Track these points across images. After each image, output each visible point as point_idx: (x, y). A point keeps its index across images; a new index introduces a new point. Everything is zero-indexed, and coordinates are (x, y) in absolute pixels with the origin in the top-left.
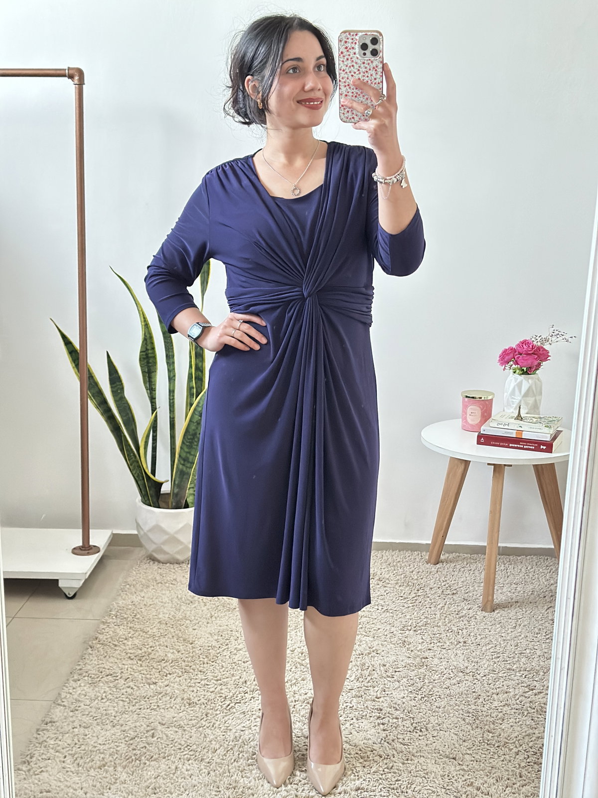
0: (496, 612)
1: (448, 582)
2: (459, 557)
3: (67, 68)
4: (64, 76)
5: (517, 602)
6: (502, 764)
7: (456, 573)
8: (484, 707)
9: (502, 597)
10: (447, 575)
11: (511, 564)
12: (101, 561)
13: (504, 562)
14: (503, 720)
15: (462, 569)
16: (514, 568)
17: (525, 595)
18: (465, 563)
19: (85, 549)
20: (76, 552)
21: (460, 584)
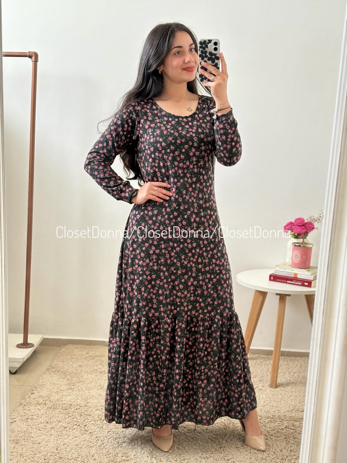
0: (279, 388)
3: (28, 52)
4: (26, 56)
5: (293, 383)
7: (257, 366)
9: (284, 380)
11: (291, 362)
12: (35, 353)
13: (287, 360)
15: (260, 364)
16: (293, 364)
17: (299, 379)
18: (263, 360)
19: (25, 344)
20: (19, 346)
21: (259, 372)
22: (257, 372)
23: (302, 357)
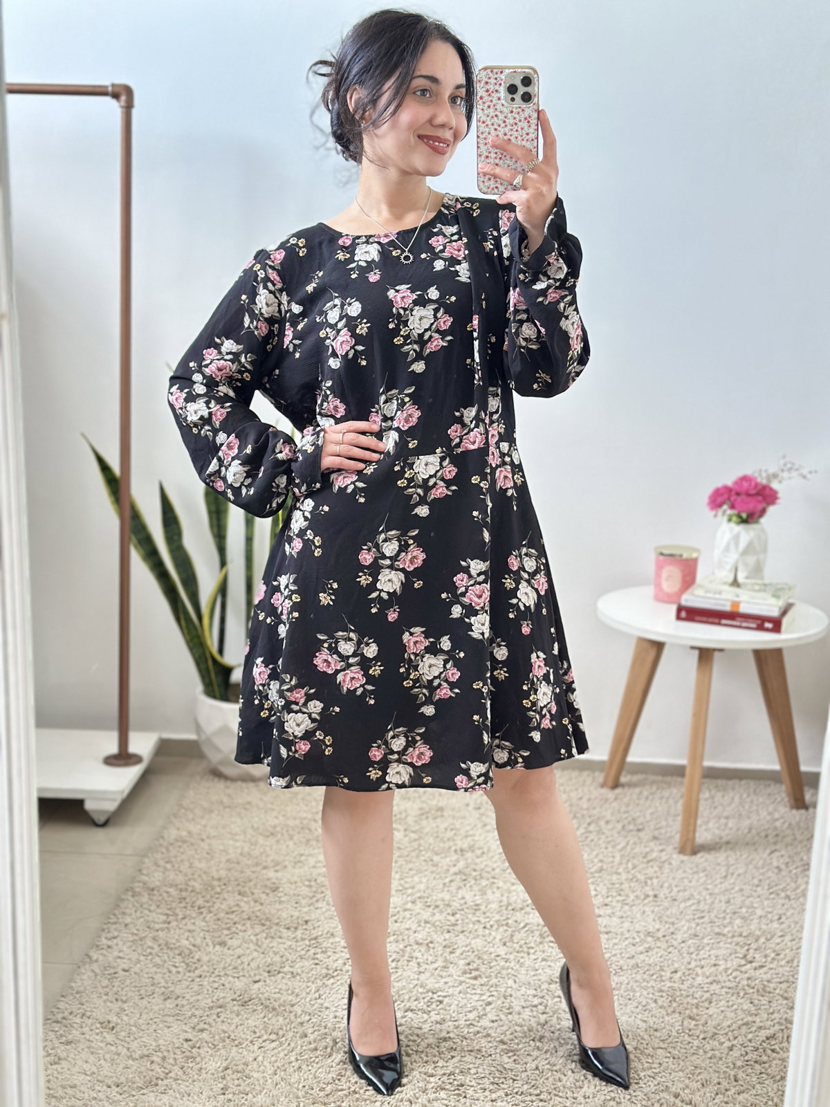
0: (699, 855)
1: (631, 813)
2: (645, 779)
3: (110, 84)
4: (106, 94)
5: (728, 843)
6: (710, 1063)
7: (642, 801)
8: (682, 984)
9: (707, 835)
10: (630, 804)
11: (719, 790)
12: (144, 776)
14: (711, 1003)
15: (651, 797)
16: (723, 796)
17: (740, 833)
18: (654, 788)
19: (122, 758)
20: (111, 761)
21: (648, 817)
22: (644, 816)
23: (741, 779)
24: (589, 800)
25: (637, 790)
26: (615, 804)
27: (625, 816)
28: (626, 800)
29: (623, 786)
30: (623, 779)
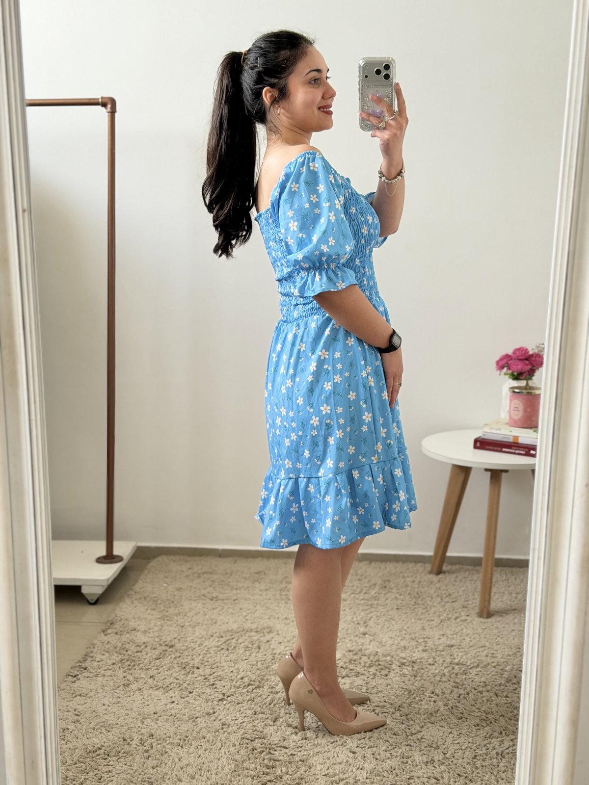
0: (493, 618)
1: (449, 590)
2: (461, 568)
5: (515, 610)
9: (501, 605)
10: (448, 584)
11: (513, 575)
13: (506, 573)
16: (516, 579)
21: (461, 593)
24: (420, 582)
25: (454, 576)
26: (438, 585)
27: (444, 592)
28: (446, 582)
29: (444, 572)
30: (445, 568)
